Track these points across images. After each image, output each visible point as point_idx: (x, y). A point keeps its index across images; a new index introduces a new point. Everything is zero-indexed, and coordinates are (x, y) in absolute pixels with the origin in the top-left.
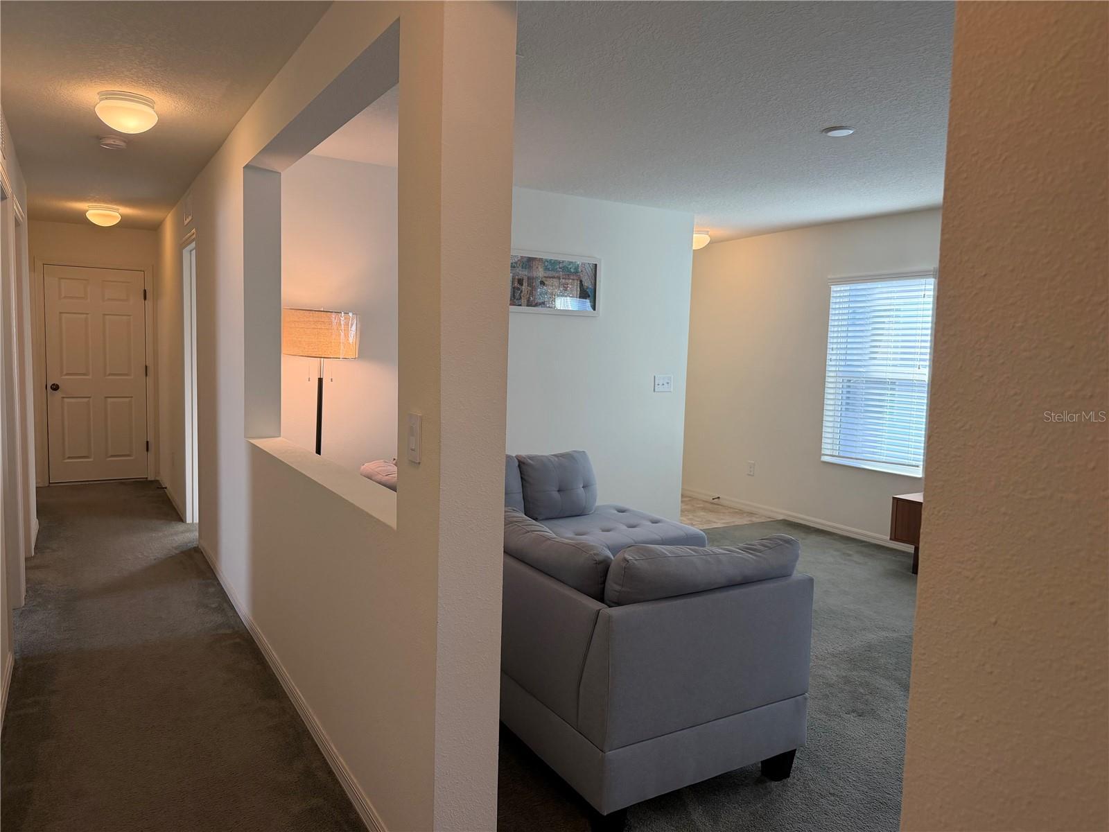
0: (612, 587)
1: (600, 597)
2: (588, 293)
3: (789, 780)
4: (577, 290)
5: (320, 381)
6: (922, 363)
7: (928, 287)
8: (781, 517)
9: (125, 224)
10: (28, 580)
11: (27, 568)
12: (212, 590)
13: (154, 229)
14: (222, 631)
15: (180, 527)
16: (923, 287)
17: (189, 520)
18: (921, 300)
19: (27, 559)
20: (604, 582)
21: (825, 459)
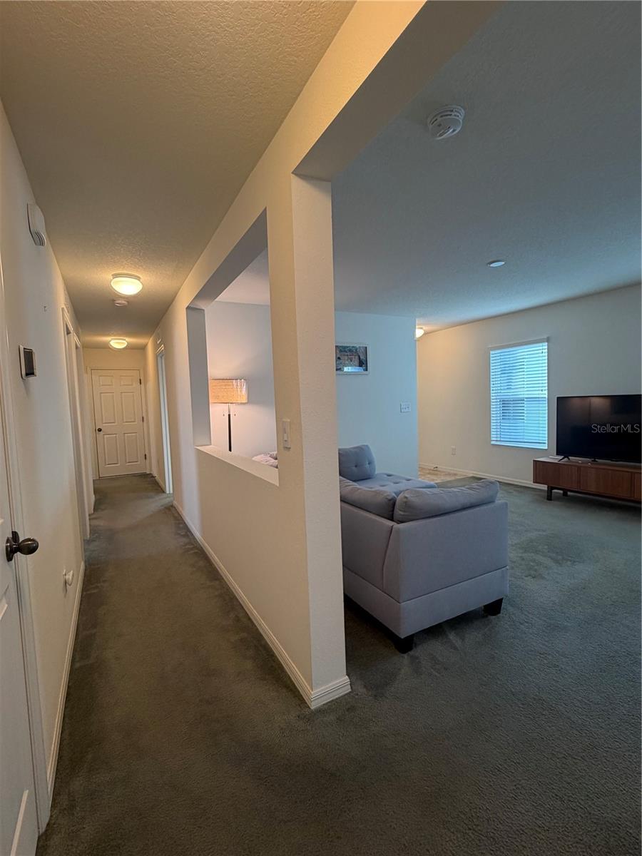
0: (398, 513)
1: (392, 519)
2: (363, 363)
3: (500, 615)
4: (357, 362)
5: (229, 415)
6: (543, 388)
7: (544, 347)
8: (471, 475)
9: (130, 348)
10: (90, 525)
11: (90, 519)
12: (181, 526)
13: (143, 348)
14: (187, 546)
15: (164, 495)
16: (541, 348)
17: (168, 492)
18: (541, 355)
19: (89, 515)
20: (393, 511)
21: (493, 443)
